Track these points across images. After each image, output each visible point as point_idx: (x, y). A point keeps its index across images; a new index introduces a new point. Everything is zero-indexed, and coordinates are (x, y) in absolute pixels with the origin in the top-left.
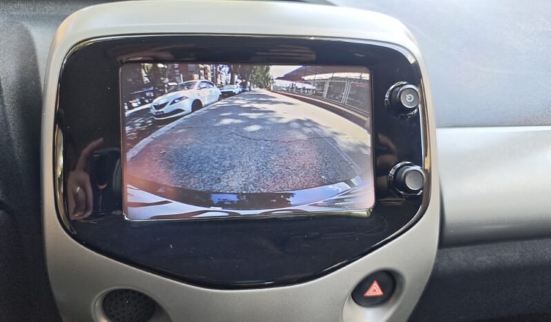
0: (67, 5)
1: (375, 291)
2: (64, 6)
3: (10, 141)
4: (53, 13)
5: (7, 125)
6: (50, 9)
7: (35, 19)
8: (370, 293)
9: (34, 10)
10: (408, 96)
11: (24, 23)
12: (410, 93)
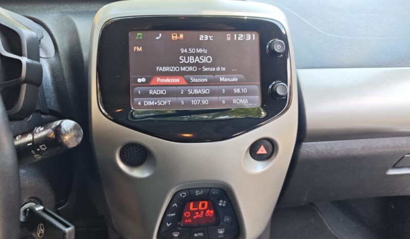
0: (92, 5)
1: (262, 151)
2: (91, 6)
3: (64, 79)
4: (84, 10)
5: (62, 71)
6: (83, 7)
7: (76, 13)
8: (259, 152)
9: (74, 9)
10: (278, 46)
11: (69, 16)
12: (279, 44)
